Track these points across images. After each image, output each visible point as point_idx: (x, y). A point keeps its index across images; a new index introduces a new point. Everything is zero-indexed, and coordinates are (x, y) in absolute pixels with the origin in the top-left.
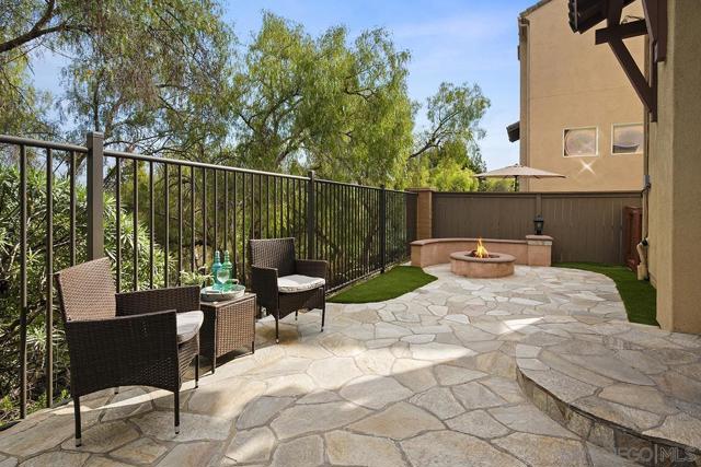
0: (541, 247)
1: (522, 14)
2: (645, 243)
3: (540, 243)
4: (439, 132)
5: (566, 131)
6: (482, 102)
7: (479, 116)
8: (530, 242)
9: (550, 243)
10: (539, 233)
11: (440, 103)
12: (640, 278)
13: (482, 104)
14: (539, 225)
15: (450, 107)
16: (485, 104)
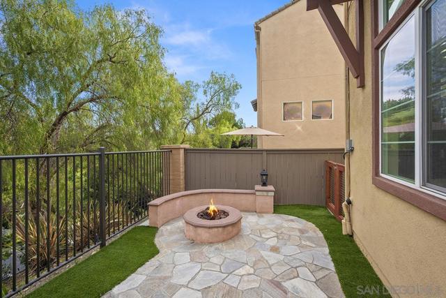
0: (265, 197)
1: (256, 23)
2: (349, 202)
3: (265, 193)
4: (210, 103)
5: (285, 104)
6: (236, 85)
7: (235, 94)
8: (257, 193)
9: (273, 194)
10: (264, 184)
11: (210, 85)
12: (344, 233)
13: (236, 87)
14: (264, 177)
15: (217, 87)
16: (239, 87)
